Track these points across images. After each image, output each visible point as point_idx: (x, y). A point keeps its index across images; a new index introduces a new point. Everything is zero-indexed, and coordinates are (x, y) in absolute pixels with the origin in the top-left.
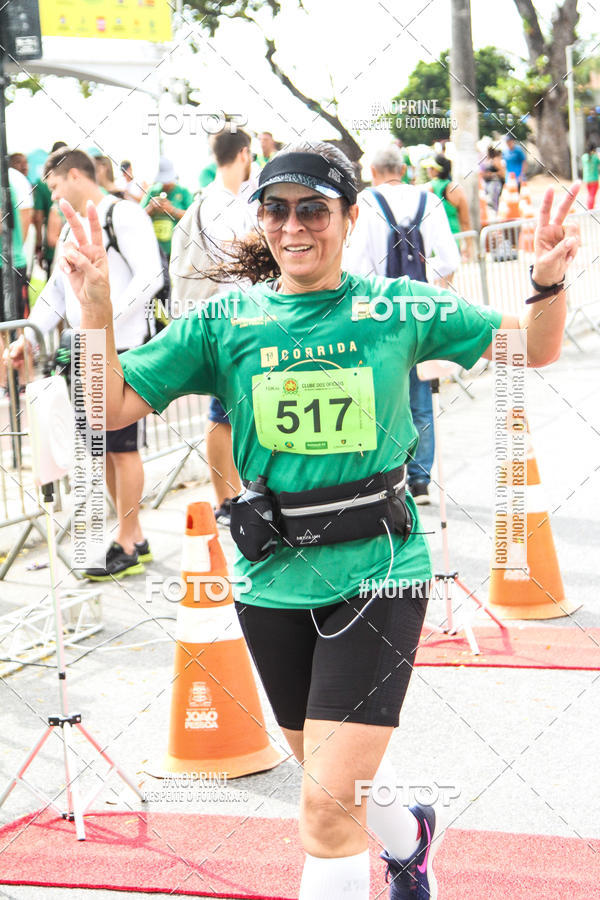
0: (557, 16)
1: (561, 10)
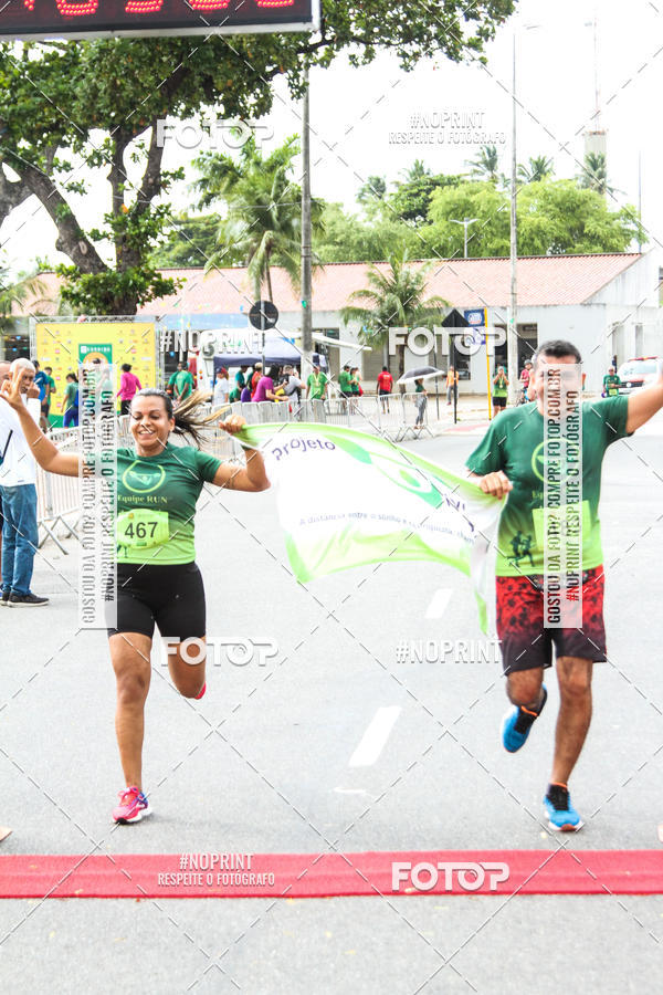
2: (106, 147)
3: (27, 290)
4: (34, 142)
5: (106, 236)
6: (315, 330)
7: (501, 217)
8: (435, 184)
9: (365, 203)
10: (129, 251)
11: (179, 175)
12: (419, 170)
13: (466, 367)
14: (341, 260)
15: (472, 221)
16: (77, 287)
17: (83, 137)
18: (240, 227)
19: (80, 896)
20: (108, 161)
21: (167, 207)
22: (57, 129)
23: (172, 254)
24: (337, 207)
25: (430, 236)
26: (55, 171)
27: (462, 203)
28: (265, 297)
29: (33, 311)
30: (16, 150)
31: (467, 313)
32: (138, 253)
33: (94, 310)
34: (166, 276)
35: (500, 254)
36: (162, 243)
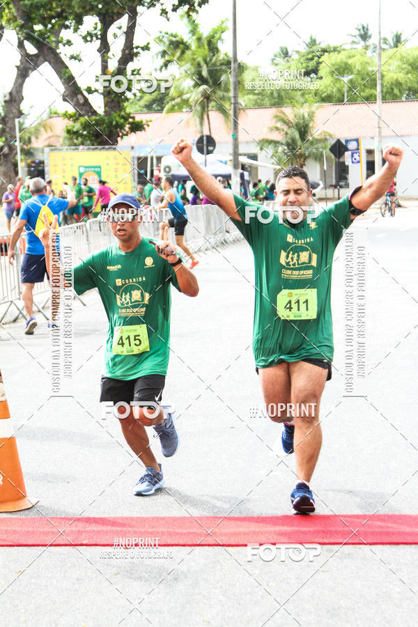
0: (7, 98)
1: (11, 94)
2: (95, 29)
3: (42, 129)
4: (45, 26)
5: (96, 91)
6: (240, 155)
7: (370, 74)
8: (324, 51)
9: (277, 65)
10: (112, 101)
11: (146, 48)
12: (313, 42)
13: (346, 179)
14: (259, 105)
15: (350, 77)
16: (77, 126)
17: (79, 21)
18: (189, 83)
19: (86, 545)
20: (97, 39)
21: (139, 70)
22: (61, 16)
23: (142, 103)
24: (256, 69)
25: (321, 88)
26: (60, 45)
27: (343, 65)
28: (206, 132)
29: (46, 143)
30: (33, 31)
31: (347, 141)
32: (119, 102)
33: (89, 142)
34: (138, 118)
35: (370, 99)
36: (135, 95)
